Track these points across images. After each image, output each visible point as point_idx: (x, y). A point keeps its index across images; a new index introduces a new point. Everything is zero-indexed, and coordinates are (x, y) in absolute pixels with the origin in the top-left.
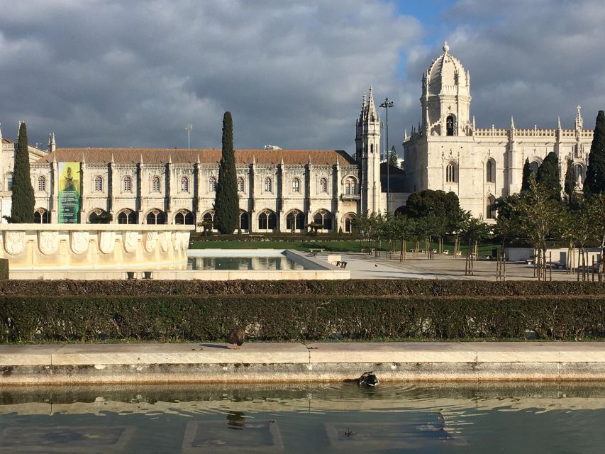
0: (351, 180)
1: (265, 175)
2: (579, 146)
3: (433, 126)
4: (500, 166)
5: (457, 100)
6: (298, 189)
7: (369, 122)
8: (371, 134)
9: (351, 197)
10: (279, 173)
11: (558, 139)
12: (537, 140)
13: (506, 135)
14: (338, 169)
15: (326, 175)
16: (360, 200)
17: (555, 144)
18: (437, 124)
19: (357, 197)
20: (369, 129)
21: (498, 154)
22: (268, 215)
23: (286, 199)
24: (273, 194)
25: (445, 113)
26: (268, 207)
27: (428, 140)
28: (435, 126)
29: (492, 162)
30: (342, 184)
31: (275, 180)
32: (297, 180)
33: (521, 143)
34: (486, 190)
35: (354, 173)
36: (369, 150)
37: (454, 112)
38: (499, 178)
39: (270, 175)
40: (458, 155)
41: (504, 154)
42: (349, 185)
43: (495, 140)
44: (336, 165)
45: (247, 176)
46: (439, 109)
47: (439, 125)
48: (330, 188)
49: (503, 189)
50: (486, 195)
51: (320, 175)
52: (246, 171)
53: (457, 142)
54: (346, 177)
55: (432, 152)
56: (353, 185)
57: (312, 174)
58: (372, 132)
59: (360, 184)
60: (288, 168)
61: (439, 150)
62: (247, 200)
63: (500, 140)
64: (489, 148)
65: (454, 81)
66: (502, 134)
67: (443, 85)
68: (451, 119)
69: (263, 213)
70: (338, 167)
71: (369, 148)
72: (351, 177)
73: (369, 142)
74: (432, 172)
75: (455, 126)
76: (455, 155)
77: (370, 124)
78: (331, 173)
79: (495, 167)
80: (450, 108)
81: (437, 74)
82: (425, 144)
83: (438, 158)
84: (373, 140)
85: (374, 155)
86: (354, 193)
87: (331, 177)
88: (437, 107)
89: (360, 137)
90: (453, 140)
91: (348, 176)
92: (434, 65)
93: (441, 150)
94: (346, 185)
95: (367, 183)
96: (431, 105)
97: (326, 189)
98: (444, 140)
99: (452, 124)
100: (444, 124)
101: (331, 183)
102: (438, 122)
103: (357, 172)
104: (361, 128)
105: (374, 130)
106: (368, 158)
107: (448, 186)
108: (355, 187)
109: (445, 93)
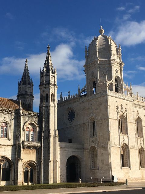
0: (30, 127)
3: (109, 83)
4: (144, 124)
5: (121, 67)
7: (51, 74)
8: (52, 85)
9: (32, 144)
14: (21, 114)
15: (8, 119)
16: (41, 147)
19: (38, 144)
20: (51, 80)
25: (114, 74)
27: (108, 94)
30: (24, 130)
35: (34, 120)
36: (51, 99)
37: (118, 77)
40: (126, 111)
42: (29, 131)
43: (140, 104)
44: (20, 109)
46: (110, 71)
47: (112, 83)
48: (11, 134)
51: (2, 119)
53: (124, 99)
56: (31, 133)
59: (40, 132)
61: (114, 104)
63: (143, 104)
64: (137, 109)
65: (116, 52)
70: (21, 111)
71: (51, 97)
72: (31, 124)
73: (51, 91)
74: (111, 123)
75: (120, 87)
76: (124, 110)
77: (52, 76)
78: (13, 117)
79: (141, 125)
80: (117, 72)
81: (103, 45)
82: (99, 99)
83: (114, 111)
84: (54, 90)
85: (55, 104)
86: (34, 140)
87: (13, 122)
88: (107, 69)
89: (24, 93)
90: (122, 98)
91: (29, 122)
92: (98, 39)
93: (116, 104)
94: (27, 132)
95: (49, 130)
96: (101, 68)
97: (6, 134)
98: (117, 96)
99: (117, 85)
100: (114, 83)
101: (12, 127)
102: (112, 80)
103: (37, 119)
104: (24, 85)
105: (55, 82)
106: (50, 106)
107: (122, 136)
108: (34, 135)
109: (114, 58)
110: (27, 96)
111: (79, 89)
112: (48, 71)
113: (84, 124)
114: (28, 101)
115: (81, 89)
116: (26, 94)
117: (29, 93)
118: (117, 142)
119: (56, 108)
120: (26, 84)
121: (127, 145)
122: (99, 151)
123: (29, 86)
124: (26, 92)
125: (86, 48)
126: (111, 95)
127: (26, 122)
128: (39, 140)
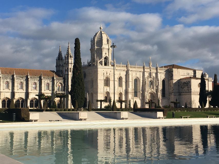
0: (60, 84)
1: (20, 80)
2: (151, 73)
3: (99, 61)
4: (124, 80)
5: (109, 50)
6: (36, 88)
7: (69, 58)
8: (70, 63)
10: (27, 80)
11: (144, 70)
12: (137, 70)
13: (126, 67)
14: (55, 79)
15: (49, 82)
17: (143, 72)
18: (101, 60)
19: (63, 92)
20: (69, 61)
21: (123, 74)
22: (21, 101)
23: (30, 93)
24: (23, 90)
25: (104, 55)
26: (21, 97)
27: (98, 67)
28: (100, 61)
29: (120, 78)
30: (56, 86)
31: (25, 83)
32: (35, 83)
33: (132, 70)
34: (119, 90)
35: (62, 81)
36: (69, 71)
37: (107, 56)
38: (123, 85)
39: (22, 81)
40: (110, 75)
41: (125, 75)
42: (59, 86)
43: (122, 69)
44: (54, 77)
45: (11, 81)
46: (101, 54)
47: (102, 61)
48: (51, 88)
49: (125, 90)
50: (119, 92)
51: (46, 82)
52: (10, 78)
53: (109, 69)
54: (58, 83)
55: (99, 73)
56: (60, 87)
57: (43, 81)
58: (71, 63)
59: (64, 86)
60: (31, 78)
61: (102, 72)
62: (10, 93)
63: (124, 69)
64: (120, 72)
65: (107, 42)
66: (124, 67)
67: (103, 43)
68: (106, 58)
69: (18, 100)
71: (69, 70)
72: (60, 83)
73: (69, 67)
74: (99, 82)
75: (107, 62)
76: (108, 74)
77: (70, 59)
78: (51, 81)
79: (122, 80)
80: (106, 54)
81: (99, 38)
82: (95, 69)
83: (102, 75)
84: (71, 66)
85: (71, 73)
86: (61, 90)
87: (51, 83)
88: (100, 53)
89: (59, 65)
90: (108, 68)
91: (59, 82)
92: (97, 35)
93: (103, 72)
94: (58, 87)
95: (68, 86)
96: (97, 52)
97: (48, 88)
98: (104, 68)
99: (106, 61)
100: (103, 61)
101: (51, 85)
102: (101, 59)
103: (63, 81)
104: (59, 61)
105: (71, 62)
106: (69, 74)
107: (106, 88)
108: (62, 88)
109: (104, 47)
110: (60, 67)
111: (88, 62)
112: (68, 57)
113: (89, 81)
114: (61, 69)
115: (89, 62)
116: (60, 65)
117: (61, 65)
118: (102, 91)
119: (72, 75)
120: (60, 60)
121: (109, 92)
122: (94, 95)
123: (61, 61)
124: (60, 64)
125: (91, 39)
126: (100, 67)
127: (58, 82)
128: (64, 90)
